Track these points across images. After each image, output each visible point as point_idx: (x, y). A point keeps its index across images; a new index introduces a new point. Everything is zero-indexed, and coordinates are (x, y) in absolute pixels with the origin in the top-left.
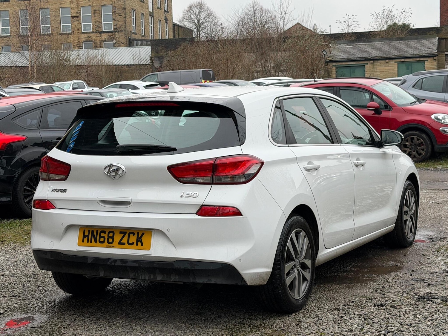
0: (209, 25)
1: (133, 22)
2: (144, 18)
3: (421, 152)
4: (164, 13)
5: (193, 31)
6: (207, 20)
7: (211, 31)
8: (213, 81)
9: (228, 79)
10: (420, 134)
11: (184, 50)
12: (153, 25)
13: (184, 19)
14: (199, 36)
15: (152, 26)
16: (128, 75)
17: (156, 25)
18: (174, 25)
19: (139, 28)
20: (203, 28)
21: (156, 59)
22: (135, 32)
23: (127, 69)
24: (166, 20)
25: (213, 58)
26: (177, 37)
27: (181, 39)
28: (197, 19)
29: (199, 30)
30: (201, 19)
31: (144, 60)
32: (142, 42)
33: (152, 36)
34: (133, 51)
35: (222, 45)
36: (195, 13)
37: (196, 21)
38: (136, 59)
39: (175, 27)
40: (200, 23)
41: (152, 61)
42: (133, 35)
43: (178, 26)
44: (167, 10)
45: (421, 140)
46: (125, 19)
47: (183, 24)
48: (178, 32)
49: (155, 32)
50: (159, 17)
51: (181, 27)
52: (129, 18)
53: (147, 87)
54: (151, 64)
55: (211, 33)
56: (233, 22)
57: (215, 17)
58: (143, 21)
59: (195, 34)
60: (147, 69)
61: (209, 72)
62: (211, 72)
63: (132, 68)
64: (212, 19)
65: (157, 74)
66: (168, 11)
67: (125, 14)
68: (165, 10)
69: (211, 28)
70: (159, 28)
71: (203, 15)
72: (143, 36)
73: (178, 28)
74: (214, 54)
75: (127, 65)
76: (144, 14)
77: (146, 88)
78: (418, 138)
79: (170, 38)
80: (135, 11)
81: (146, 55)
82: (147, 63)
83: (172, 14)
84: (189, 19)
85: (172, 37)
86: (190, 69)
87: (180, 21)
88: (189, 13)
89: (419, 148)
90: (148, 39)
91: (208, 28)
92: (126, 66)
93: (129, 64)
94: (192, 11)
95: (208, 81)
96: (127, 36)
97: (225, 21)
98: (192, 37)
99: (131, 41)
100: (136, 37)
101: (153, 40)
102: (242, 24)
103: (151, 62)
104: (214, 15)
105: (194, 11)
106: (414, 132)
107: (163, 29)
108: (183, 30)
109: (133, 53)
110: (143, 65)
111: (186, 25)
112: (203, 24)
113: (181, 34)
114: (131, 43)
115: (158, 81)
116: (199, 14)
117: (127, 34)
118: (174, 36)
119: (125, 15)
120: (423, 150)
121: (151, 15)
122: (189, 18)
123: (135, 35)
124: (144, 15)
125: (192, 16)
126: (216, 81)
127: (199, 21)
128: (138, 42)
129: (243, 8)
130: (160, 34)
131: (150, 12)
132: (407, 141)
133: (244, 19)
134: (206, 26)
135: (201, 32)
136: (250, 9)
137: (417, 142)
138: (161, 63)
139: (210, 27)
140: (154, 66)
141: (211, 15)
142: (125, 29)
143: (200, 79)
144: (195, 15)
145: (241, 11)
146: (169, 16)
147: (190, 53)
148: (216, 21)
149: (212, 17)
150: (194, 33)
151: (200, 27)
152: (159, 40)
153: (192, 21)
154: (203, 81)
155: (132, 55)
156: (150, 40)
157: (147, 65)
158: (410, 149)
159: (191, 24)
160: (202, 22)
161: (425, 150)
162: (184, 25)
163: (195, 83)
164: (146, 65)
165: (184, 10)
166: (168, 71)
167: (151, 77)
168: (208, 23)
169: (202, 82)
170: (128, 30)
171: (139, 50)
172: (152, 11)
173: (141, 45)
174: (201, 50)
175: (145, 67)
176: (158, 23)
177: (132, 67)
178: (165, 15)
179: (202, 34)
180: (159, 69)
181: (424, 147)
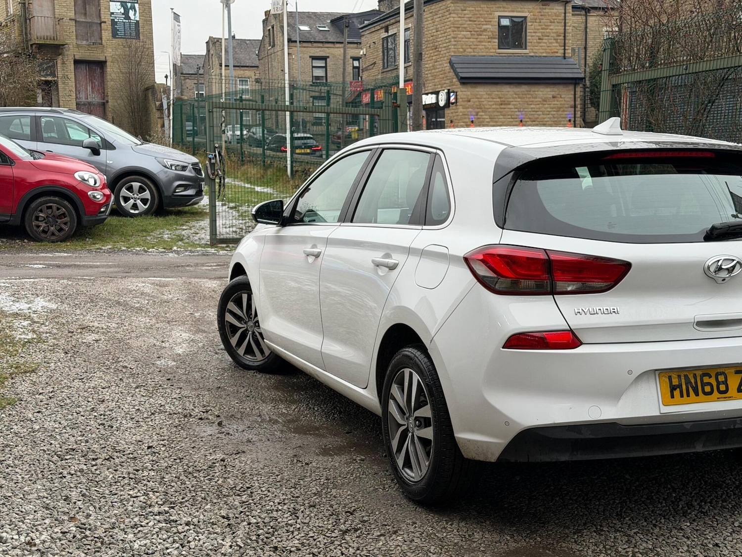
3: (63, 226)
10: (61, 201)
45: (63, 209)
78: (59, 206)
89: (59, 221)
106: (52, 198)
120: (65, 224)
132: (41, 211)
137: (58, 213)
158: (46, 223)
161: (69, 224)
181: (67, 219)
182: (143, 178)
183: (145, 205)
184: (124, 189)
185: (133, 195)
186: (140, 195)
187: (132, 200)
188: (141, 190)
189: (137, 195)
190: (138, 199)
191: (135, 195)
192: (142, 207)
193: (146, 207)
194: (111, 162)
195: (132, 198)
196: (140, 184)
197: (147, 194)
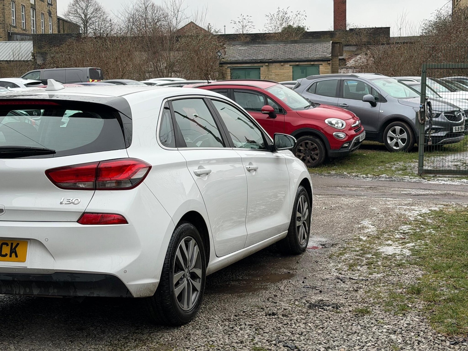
0: (97, 21)
1: (12, 14)
2: (25, 11)
3: (315, 157)
4: (48, 6)
5: (79, 26)
6: (95, 15)
7: (100, 27)
8: (102, 81)
9: (117, 79)
10: (314, 139)
11: (70, 47)
12: (36, 18)
13: (70, 13)
14: (86, 31)
15: (34, 19)
16: (7, 72)
17: (39, 18)
18: (59, 19)
19: (20, 21)
20: (91, 23)
21: (38, 55)
22: (15, 25)
23: (6, 65)
24: (50, 13)
25: (101, 56)
26: (62, 32)
27: (66, 34)
28: (83, 14)
29: (86, 25)
30: (88, 14)
31: (26, 56)
32: (24, 37)
33: (34, 30)
34: (12, 46)
35: (111, 42)
36: (82, 8)
37: (83, 16)
38: (17, 55)
39: (60, 22)
40: (88, 18)
41: (35, 57)
42: (12, 29)
43: (63, 20)
44: (50, 3)
45: (315, 145)
46: (3, 11)
47: (69, 18)
48: (63, 27)
49: (37, 27)
50: (41, 10)
51: (66, 21)
52: (7, 10)
53: (28, 85)
54: (33, 60)
55: (99, 29)
56: (123, 19)
57: (104, 13)
58: (24, 14)
59: (82, 29)
60: (29, 65)
61: (97, 71)
62: (99, 71)
63: (11, 65)
64: (100, 14)
65: (40, 71)
66: (52, 5)
67: (4, 5)
68: (49, 2)
69: (99, 24)
70: (42, 22)
71: (90, 10)
72: (24, 30)
73: (63, 23)
74: (102, 52)
75: (6, 61)
76: (24, 6)
77: (27, 87)
78: (312, 142)
79: (54, 33)
80: (15, 2)
81: (27, 51)
82: (29, 60)
83: (56, 7)
84: (75, 14)
85: (56, 32)
86: (76, 67)
87: (65, 16)
88: (75, 7)
89: (313, 152)
90: (30, 33)
91: (96, 23)
92: (4, 62)
93: (8, 60)
94: (78, 5)
95: (96, 81)
96: (6, 29)
97: (115, 16)
98: (78, 33)
99: (10, 35)
100: (16, 30)
101: (35, 35)
102: (133, 21)
103: (33, 59)
104: (102, 10)
105: (81, 5)
106: (308, 137)
107: (46, 23)
108: (69, 25)
109: (13, 48)
110: (24, 61)
111: (72, 20)
112: (90, 19)
113: (66, 29)
114: (11, 37)
115: (40, 79)
116: (86, 9)
117: (6, 27)
118: (59, 31)
119: (3, 7)
120: (317, 155)
121: (33, 7)
122: (75, 12)
123: (15, 29)
124: (25, 8)
125: (78, 10)
126: (104, 81)
127: (86, 16)
128: (19, 36)
129: (134, 4)
130: (43, 28)
131: (32, 4)
132: (301, 146)
133: (135, 16)
134: (94, 21)
135: (88, 28)
136: (141, 5)
137: (311, 147)
138: (44, 59)
139: (98, 22)
140: (36, 62)
141: (99, 10)
142: (4, 21)
143: (88, 78)
144: (82, 9)
145: (131, 7)
146: (52, 9)
147: (76, 49)
148: (105, 16)
149: (100, 12)
150: (80, 29)
151: (87, 22)
152: (42, 35)
153: (78, 16)
154: (91, 80)
155: (11, 50)
156: (32, 34)
157: (29, 62)
158: (304, 154)
159: (78, 19)
160: (89, 17)
161: (319, 155)
162: (70, 20)
163: (82, 82)
164: (27, 61)
165: (69, 4)
166: (52, 68)
167: (33, 75)
168: (95, 19)
169: (89, 81)
170: (7, 23)
171: (19, 45)
172: (33, 3)
173: (22, 40)
174: (89, 47)
175: (26, 64)
176: (40, 16)
177: (12, 63)
178: (48, 8)
179: (90, 30)
180: (42, 67)
181: (318, 152)
182: (403, 123)
183: (404, 143)
184: (390, 132)
185: (396, 135)
186: (400, 136)
187: (395, 139)
188: (401, 132)
189: (399, 136)
190: (399, 139)
191: (397, 136)
192: (402, 145)
193: (404, 145)
194: (383, 111)
195: (395, 138)
196: (400, 127)
197: (405, 135)
